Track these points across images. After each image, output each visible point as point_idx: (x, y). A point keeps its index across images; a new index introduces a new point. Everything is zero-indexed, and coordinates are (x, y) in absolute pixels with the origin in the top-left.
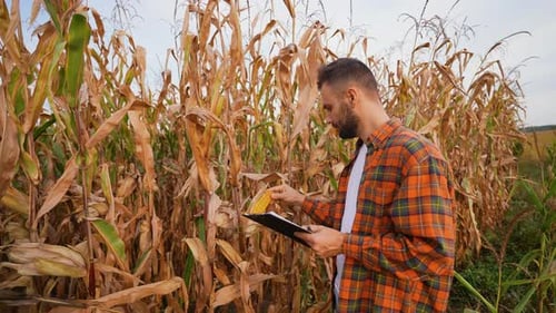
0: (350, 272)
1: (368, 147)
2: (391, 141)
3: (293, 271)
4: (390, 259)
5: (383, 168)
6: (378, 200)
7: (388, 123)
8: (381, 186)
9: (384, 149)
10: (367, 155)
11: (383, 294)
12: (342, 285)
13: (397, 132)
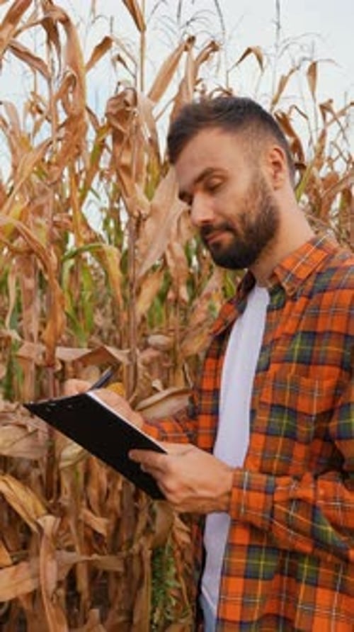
0: (240, 561)
1: (272, 294)
2: (324, 280)
3: (136, 547)
4: (335, 525)
5: (312, 336)
6: (303, 405)
7: (313, 242)
8: (307, 376)
9: (310, 297)
10: (270, 309)
11: (314, 604)
12: (223, 591)
13: (334, 263)
